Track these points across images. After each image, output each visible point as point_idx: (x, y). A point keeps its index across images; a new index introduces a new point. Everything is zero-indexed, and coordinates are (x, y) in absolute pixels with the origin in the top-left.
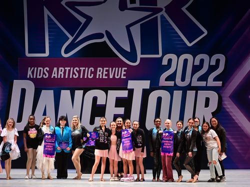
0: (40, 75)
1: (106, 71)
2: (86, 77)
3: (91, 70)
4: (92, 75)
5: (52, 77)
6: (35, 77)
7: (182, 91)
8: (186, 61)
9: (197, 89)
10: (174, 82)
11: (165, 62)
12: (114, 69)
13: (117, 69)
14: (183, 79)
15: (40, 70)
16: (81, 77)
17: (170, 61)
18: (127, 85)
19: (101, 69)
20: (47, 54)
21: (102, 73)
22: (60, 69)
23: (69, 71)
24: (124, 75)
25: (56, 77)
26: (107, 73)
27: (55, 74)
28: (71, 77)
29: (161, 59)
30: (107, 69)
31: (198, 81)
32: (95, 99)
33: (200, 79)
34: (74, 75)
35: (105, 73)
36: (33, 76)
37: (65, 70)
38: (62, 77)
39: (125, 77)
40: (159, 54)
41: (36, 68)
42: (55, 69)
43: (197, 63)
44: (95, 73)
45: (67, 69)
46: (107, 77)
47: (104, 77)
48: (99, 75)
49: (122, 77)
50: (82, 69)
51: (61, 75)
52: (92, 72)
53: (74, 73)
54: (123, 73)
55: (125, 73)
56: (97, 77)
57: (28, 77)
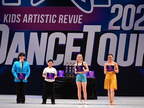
0: (13, 21)
1: (66, 17)
2: (50, 22)
3: (54, 16)
4: (55, 21)
5: (23, 22)
6: (9, 22)
7: (126, 34)
8: (130, 10)
9: (138, 32)
10: (120, 27)
11: (113, 11)
12: (73, 16)
13: (75, 16)
14: (127, 25)
15: (14, 16)
16: (46, 22)
17: (117, 10)
18: (83, 29)
19: (62, 16)
20: (19, 4)
21: (63, 19)
22: (30, 15)
23: (37, 17)
24: (81, 21)
25: (26, 22)
26: (67, 19)
27: (25, 19)
28: (38, 22)
29: (110, 8)
30: (67, 15)
31: (139, 26)
32: (57, 40)
33: (140, 25)
34: (41, 21)
35: (65, 19)
36: (8, 21)
37: (34, 17)
38: (31, 22)
39: (81, 23)
40: (108, 4)
41: (10, 15)
42: (26, 15)
43: (139, 11)
44: (57, 19)
45: (35, 15)
46: (66, 23)
47: (65, 22)
48: (61, 20)
49: (79, 22)
50: (47, 16)
51: (30, 20)
52: (55, 19)
53: (41, 18)
54: (80, 19)
55: (81, 19)
56: (59, 22)
57: (4, 22)
